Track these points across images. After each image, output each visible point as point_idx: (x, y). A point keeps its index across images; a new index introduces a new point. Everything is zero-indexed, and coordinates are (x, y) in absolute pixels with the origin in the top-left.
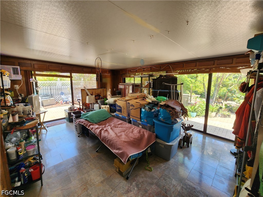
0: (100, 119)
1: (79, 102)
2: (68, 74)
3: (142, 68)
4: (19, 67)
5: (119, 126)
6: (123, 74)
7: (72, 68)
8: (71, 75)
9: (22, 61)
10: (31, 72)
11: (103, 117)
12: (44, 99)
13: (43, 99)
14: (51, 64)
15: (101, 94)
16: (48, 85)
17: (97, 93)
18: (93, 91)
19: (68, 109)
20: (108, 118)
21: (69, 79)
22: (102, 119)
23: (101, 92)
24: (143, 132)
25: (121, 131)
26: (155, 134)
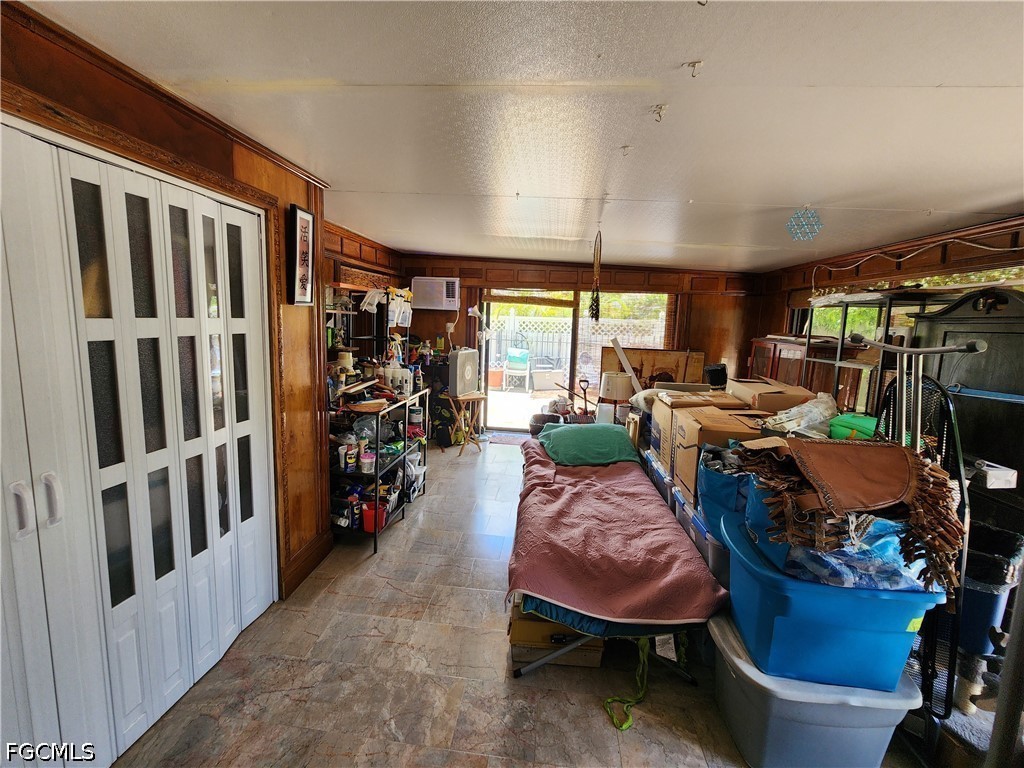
0: (583, 456)
1: (585, 391)
2: (569, 296)
3: (892, 256)
4: (457, 281)
5: (618, 499)
6: (793, 290)
7: (580, 274)
8: (577, 296)
9: (465, 265)
10: (481, 290)
11: (599, 453)
12: (541, 368)
13: (538, 368)
14: (524, 266)
15: (677, 372)
16: (556, 329)
17: (660, 366)
18: (644, 357)
19: (548, 404)
20: (615, 463)
21: (569, 311)
22: (593, 458)
23: (677, 366)
24: (673, 559)
25: (593, 516)
26: (723, 591)
